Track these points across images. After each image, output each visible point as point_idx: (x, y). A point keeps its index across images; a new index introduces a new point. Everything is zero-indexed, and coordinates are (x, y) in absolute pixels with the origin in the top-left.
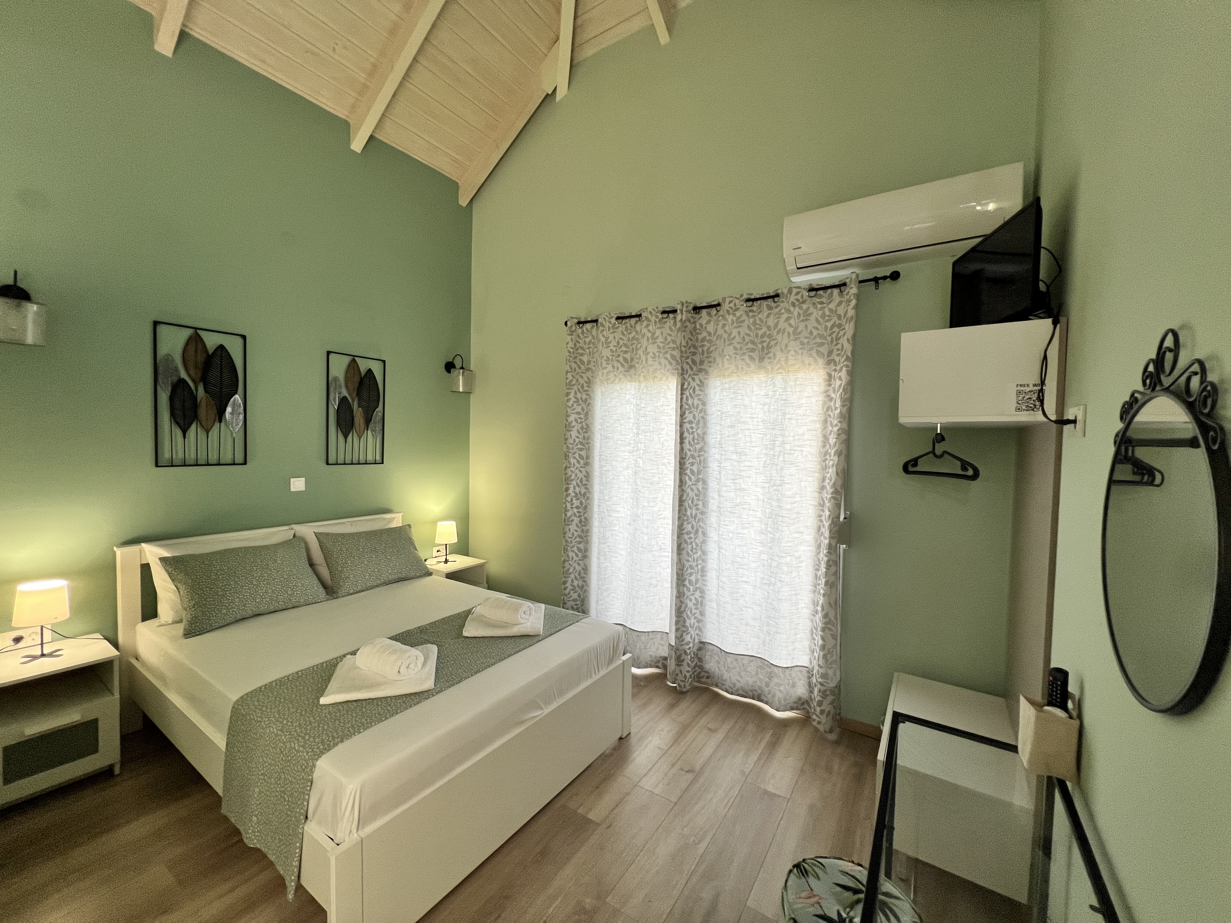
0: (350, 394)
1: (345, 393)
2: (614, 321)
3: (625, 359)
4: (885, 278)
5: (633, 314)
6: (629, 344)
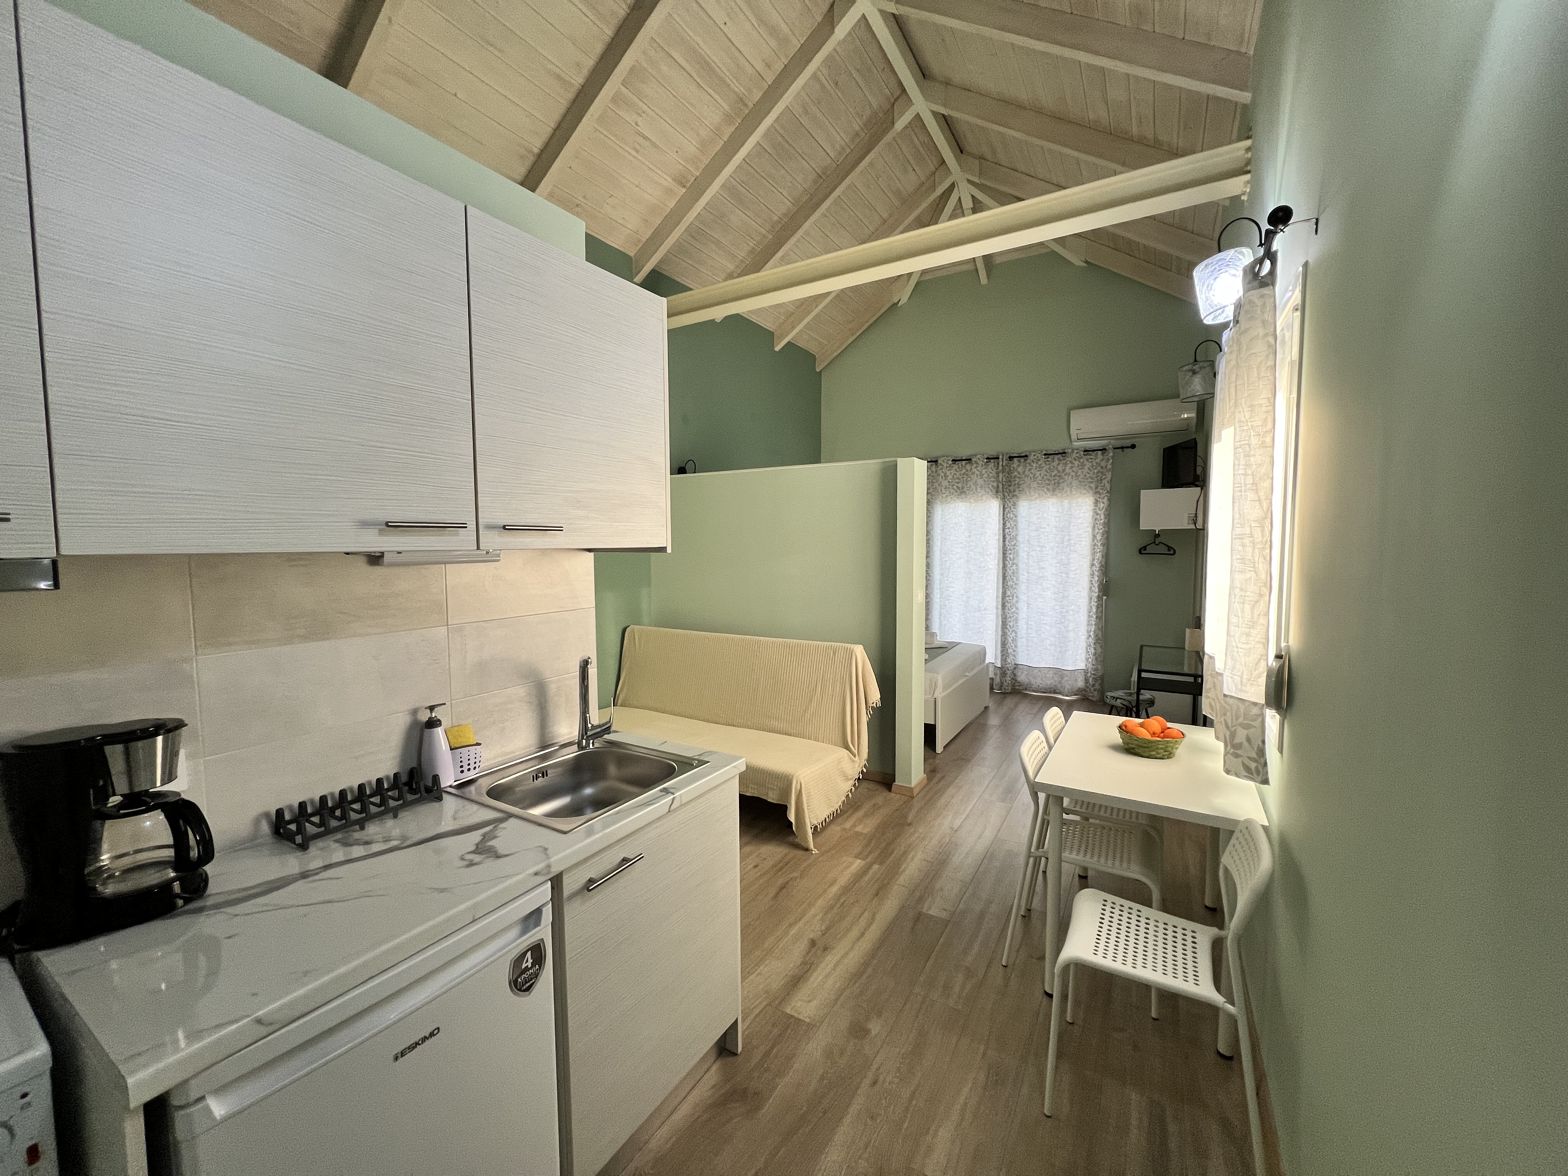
2: (950, 462)
3: (958, 487)
4: (1128, 447)
5: (964, 458)
6: (961, 477)
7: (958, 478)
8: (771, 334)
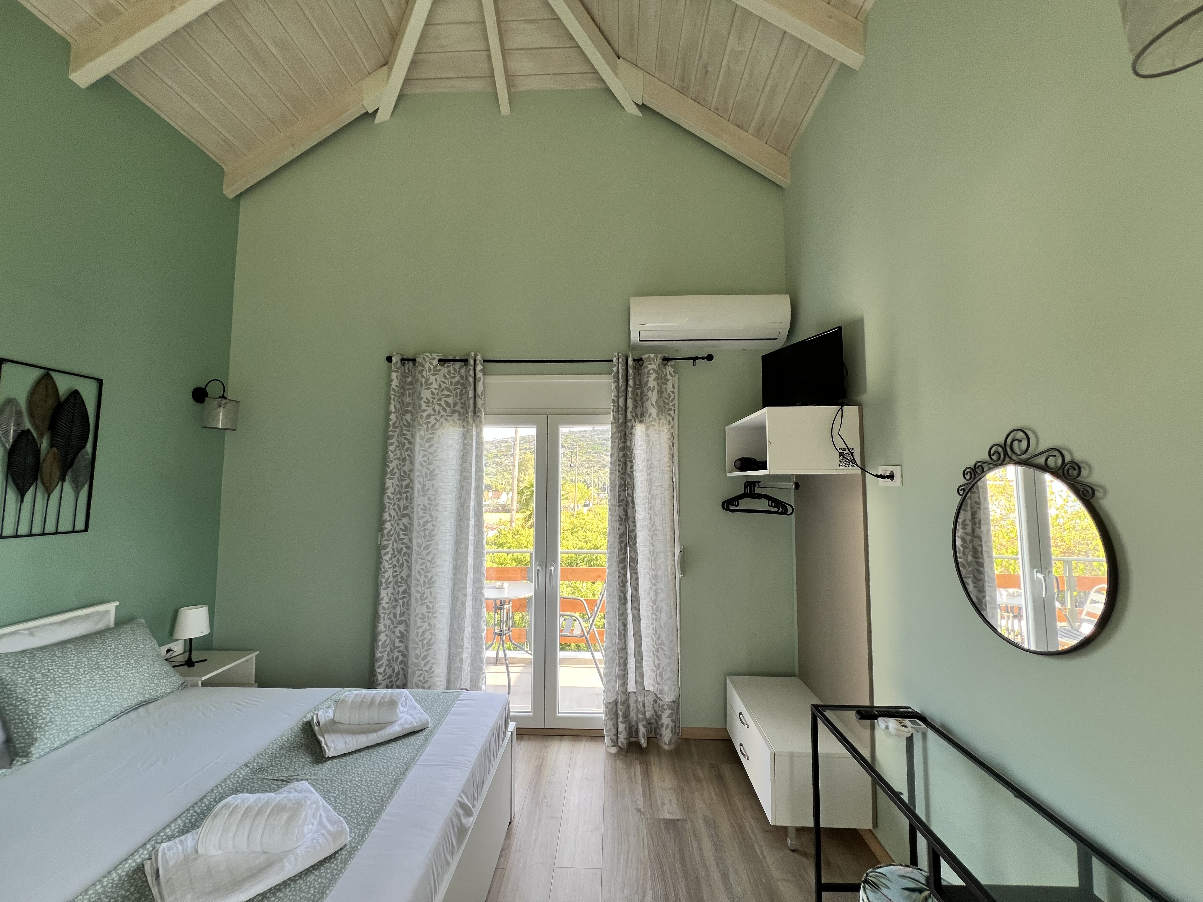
0: (36, 427)
1: (28, 425)
2: (435, 362)
3: (447, 404)
4: (703, 358)
5: (458, 358)
6: (452, 388)
7: (448, 389)
8: (66, 46)
